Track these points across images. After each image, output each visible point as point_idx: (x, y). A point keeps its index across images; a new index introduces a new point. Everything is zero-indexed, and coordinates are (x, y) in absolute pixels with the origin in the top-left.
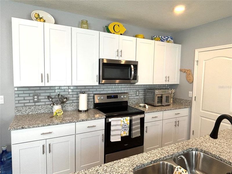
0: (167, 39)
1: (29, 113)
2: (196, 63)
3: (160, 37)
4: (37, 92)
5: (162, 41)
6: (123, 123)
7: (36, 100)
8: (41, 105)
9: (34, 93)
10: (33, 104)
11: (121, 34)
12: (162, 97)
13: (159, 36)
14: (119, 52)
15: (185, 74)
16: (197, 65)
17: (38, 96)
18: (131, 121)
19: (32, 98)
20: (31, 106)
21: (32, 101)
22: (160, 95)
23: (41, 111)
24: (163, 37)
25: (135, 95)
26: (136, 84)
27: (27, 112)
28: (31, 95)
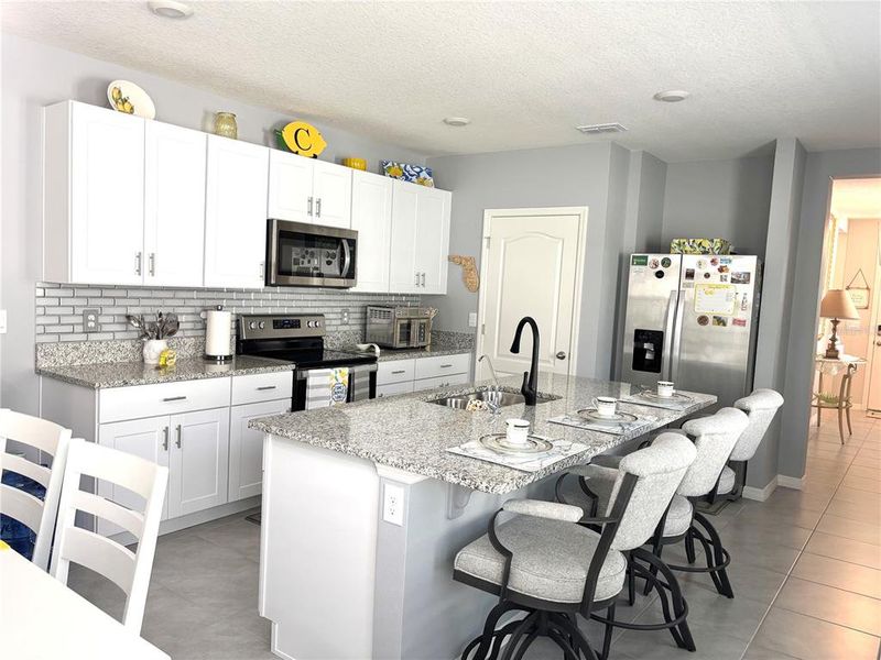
0: (418, 173)
1: (72, 361)
2: (485, 242)
3: (403, 166)
4: (93, 302)
5: (407, 179)
6: (334, 382)
7: (91, 324)
8: (107, 341)
9: (85, 306)
10: (83, 337)
11: (315, 157)
12: (409, 326)
13: (398, 164)
14: (315, 204)
15: (460, 269)
16: (488, 246)
17: (97, 315)
18: (351, 377)
19: (80, 320)
20: (80, 342)
21: (79, 329)
22: (406, 322)
23: (105, 357)
24: (408, 167)
25: (339, 322)
26: (352, 290)
27: (70, 359)
28: (79, 311)
